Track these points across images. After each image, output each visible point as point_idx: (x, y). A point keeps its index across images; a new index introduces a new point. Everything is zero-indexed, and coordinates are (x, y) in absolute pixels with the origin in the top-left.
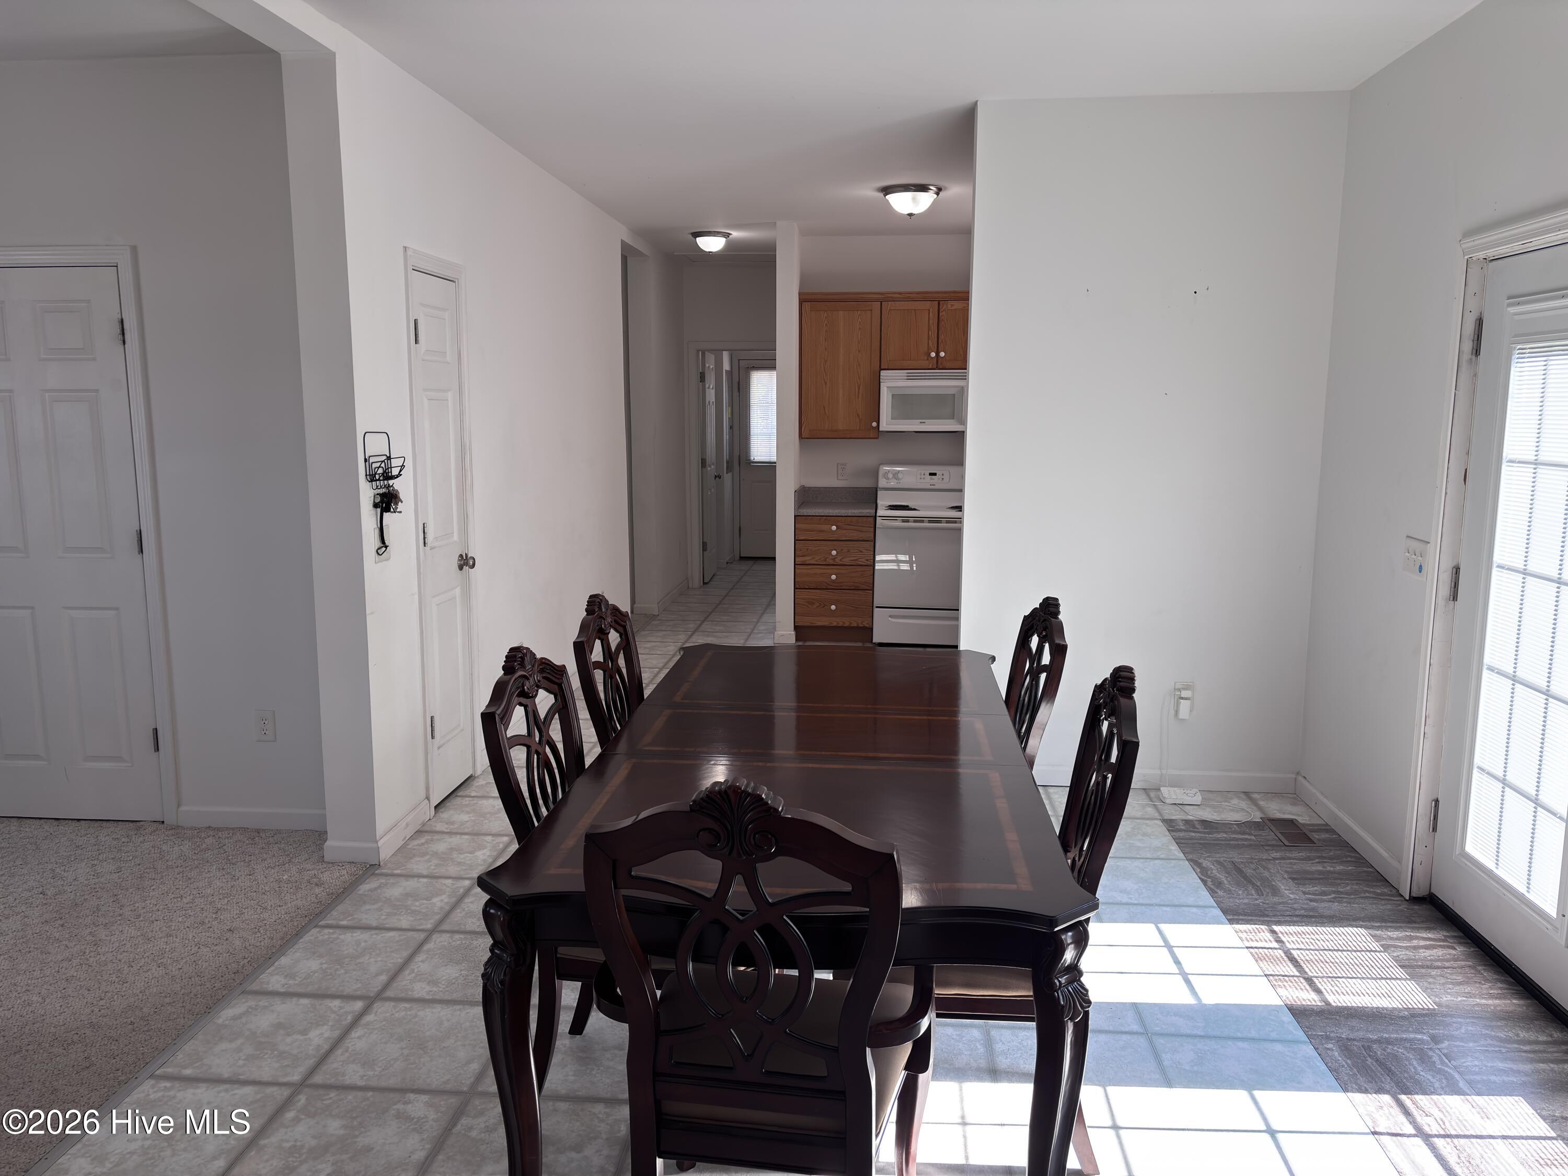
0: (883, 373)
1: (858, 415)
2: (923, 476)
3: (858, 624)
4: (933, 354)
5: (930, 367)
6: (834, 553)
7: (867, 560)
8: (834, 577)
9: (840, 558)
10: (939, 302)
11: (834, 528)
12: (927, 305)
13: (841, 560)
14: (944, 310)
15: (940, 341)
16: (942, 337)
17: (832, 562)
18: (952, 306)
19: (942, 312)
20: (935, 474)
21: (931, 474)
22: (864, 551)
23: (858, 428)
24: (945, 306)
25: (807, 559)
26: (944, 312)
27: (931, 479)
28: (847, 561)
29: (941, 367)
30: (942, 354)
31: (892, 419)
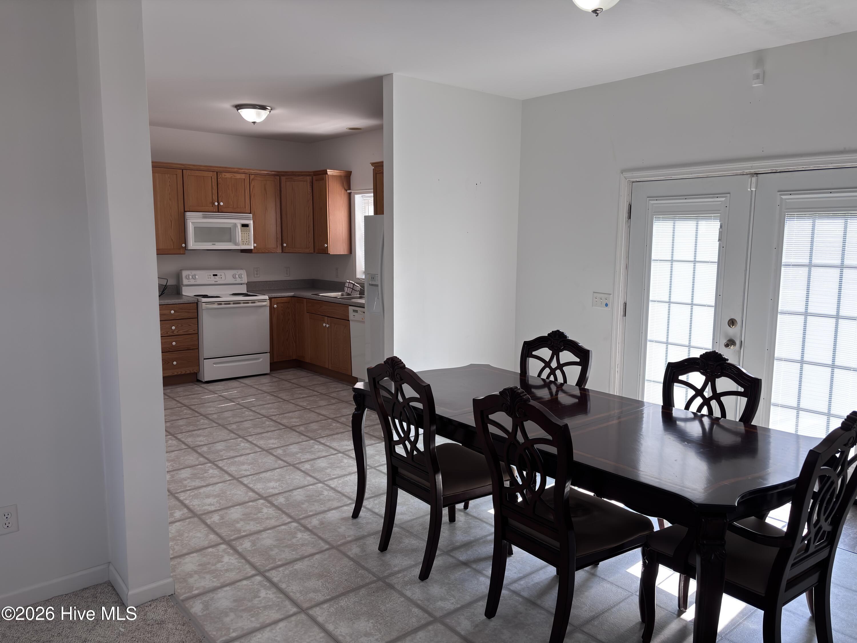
0: (188, 214)
1: (172, 240)
2: (209, 277)
3: (190, 371)
4: (216, 204)
5: (214, 211)
6: (173, 328)
7: (194, 330)
8: (174, 343)
9: (176, 331)
10: (217, 172)
11: (173, 312)
12: (210, 174)
13: (177, 332)
14: (221, 178)
15: (219, 196)
16: (220, 194)
17: (172, 334)
18: (225, 175)
19: (219, 178)
20: (216, 275)
21: (214, 275)
22: (191, 325)
23: (172, 248)
24: (221, 176)
26: (220, 179)
27: (215, 278)
28: (181, 332)
29: (221, 211)
30: (222, 204)
31: (195, 242)
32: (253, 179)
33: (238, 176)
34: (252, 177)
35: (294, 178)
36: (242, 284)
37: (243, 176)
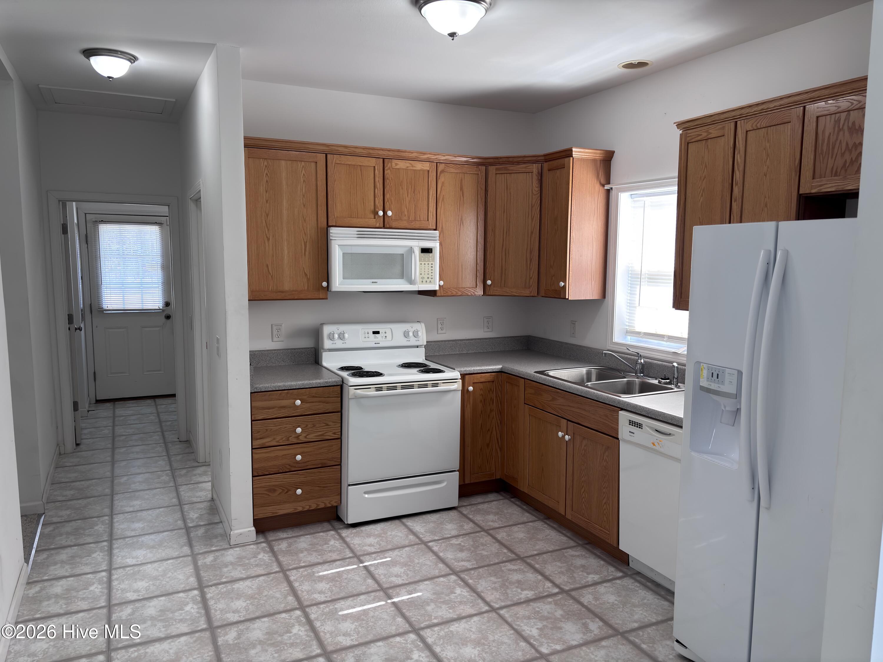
0: (333, 231)
1: (306, 275)
2: (367, 335)
3: (325, 504)
4: (381, 213)
5: (378, 226)
6: (299, 430)
7: (334, 433)
8: (299, 457)
9: (304, 435)
10: (384, 159)
11: (298, 402)
12: (372, 162)
13: (306, 437)
14: (389, 168)
15: (386, 200)
16: (387, 196)
17: (295, 441)
18: (396, 164)
19: (387, 170)
20: (378, 333)
21: (374, 333)
23: (306, 288)
24: (390, 164)
25: (266, 441)
26: (389, 171)
27: (375, 338)
28: (312, 437)
29: (388, 226)
30: (390, 213)
31: (344, 278)
32: (442, 171)
33: (419, 166)
34: (441, 167)
35: (511, 168)
36: (417, 347)
37: (426, 166)
